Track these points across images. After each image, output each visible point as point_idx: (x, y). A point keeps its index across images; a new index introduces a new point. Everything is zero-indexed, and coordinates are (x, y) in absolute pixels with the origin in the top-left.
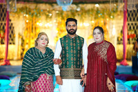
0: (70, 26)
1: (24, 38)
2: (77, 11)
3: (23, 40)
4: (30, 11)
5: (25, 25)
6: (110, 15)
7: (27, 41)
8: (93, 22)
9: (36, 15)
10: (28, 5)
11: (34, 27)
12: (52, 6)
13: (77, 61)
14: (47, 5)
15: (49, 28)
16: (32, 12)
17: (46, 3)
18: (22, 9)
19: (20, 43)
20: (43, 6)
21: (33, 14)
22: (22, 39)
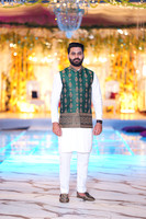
0: (74, 54)
1: (10, 80)
2: (89, 40)
3: (8, 83)
4: (19, 40)
5: (11, 61)
6: (137, 45)
7: (15, 85)
8: (113, 55)
9: (29, 45)
10: (16, 31)
11: (25, 63)
12: (52, 32)
13: (84, 103)
14: (45, 30)
15: (46, 64)
16: (22, 40)
17: (43, 27)
18: (7, 37)
19: (5, 86)
20: (38, 32)
21: (23, 44)
22: (7, 80)
